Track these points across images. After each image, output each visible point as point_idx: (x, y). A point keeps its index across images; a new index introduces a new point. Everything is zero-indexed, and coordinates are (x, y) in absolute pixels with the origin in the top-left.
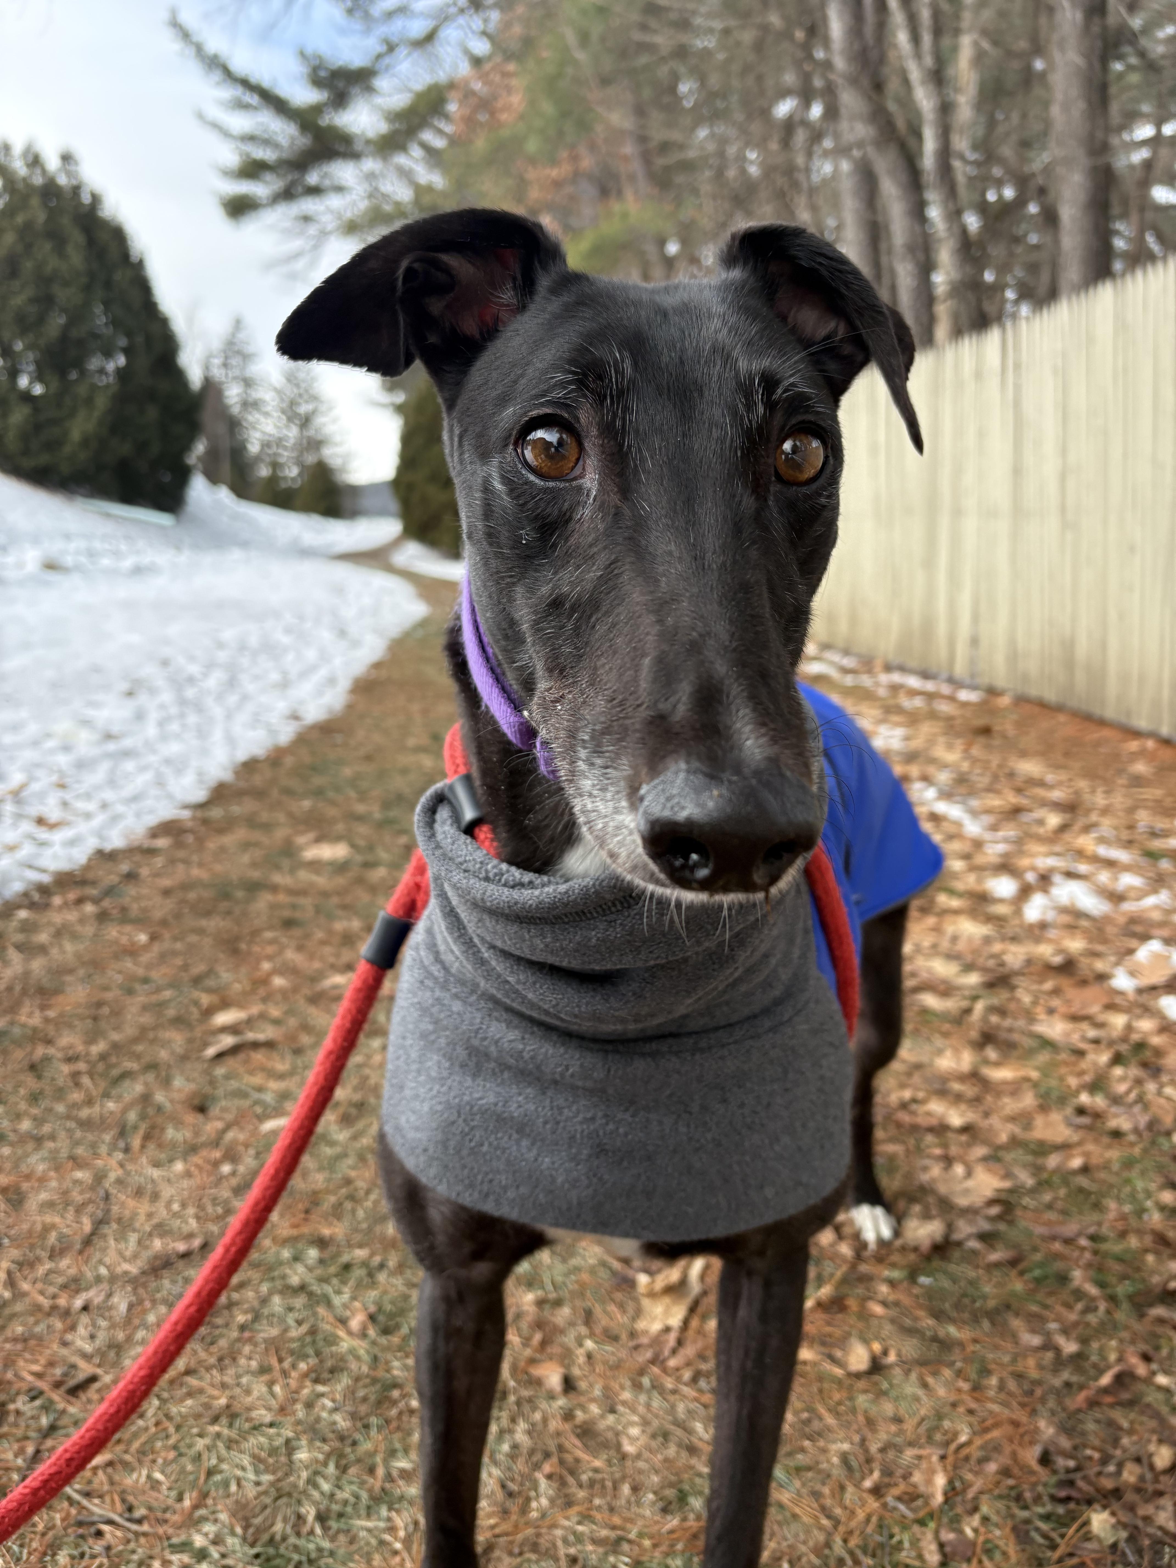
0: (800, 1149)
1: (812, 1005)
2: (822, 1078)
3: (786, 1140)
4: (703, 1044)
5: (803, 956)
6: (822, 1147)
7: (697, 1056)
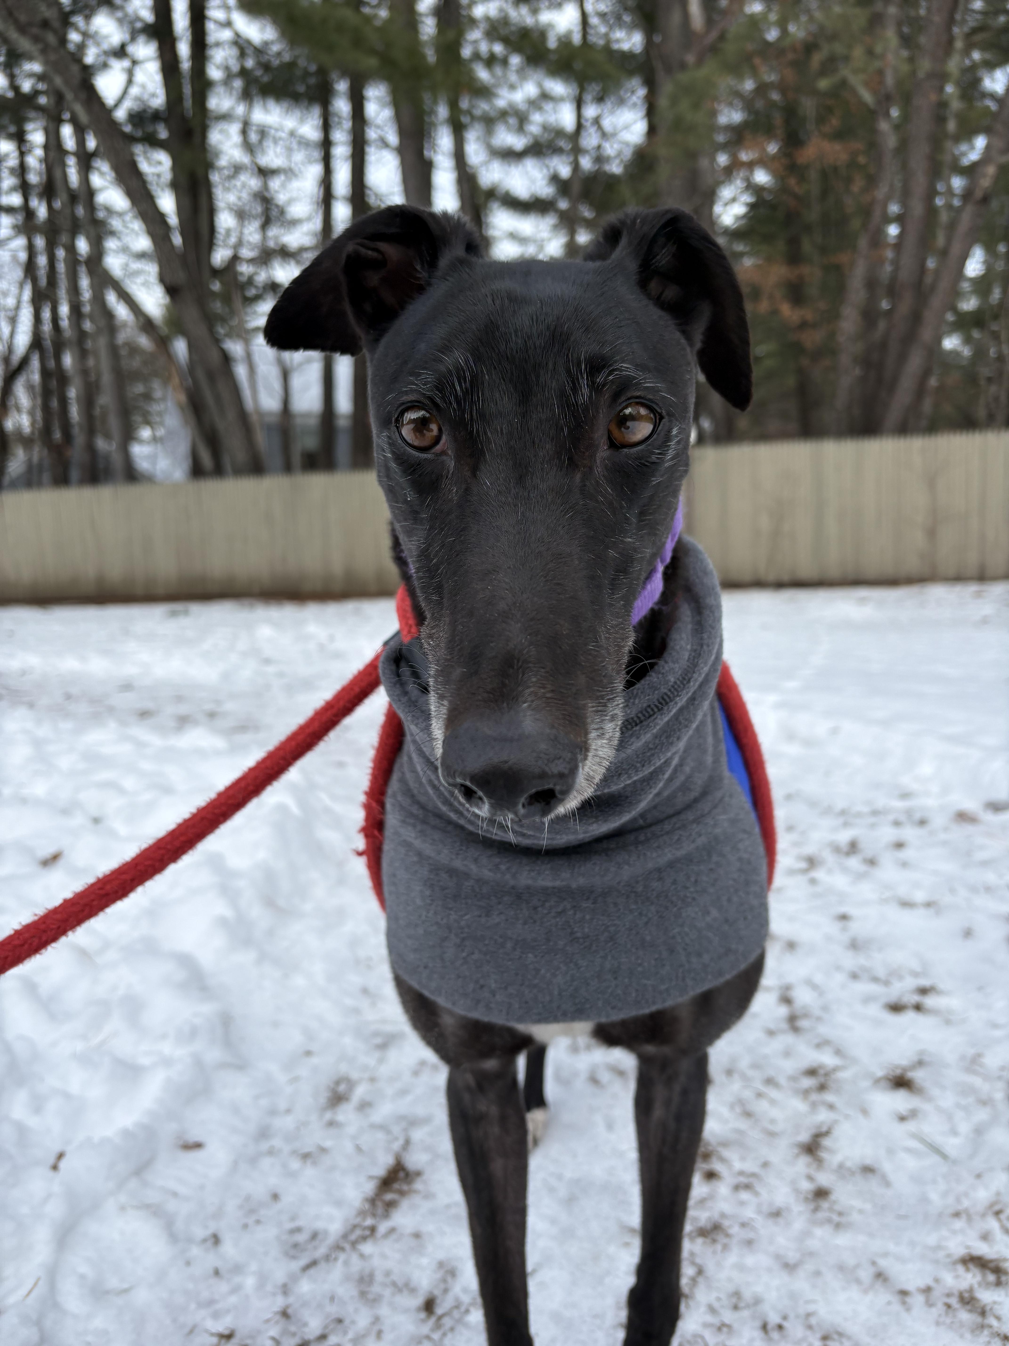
0: (727, 921)
1: (727, 799)
2: (740, 859)
3: (714, 913)
4: (642, 838)
5: (716, 761)
6: (745, 918)
7: (640, 848)
